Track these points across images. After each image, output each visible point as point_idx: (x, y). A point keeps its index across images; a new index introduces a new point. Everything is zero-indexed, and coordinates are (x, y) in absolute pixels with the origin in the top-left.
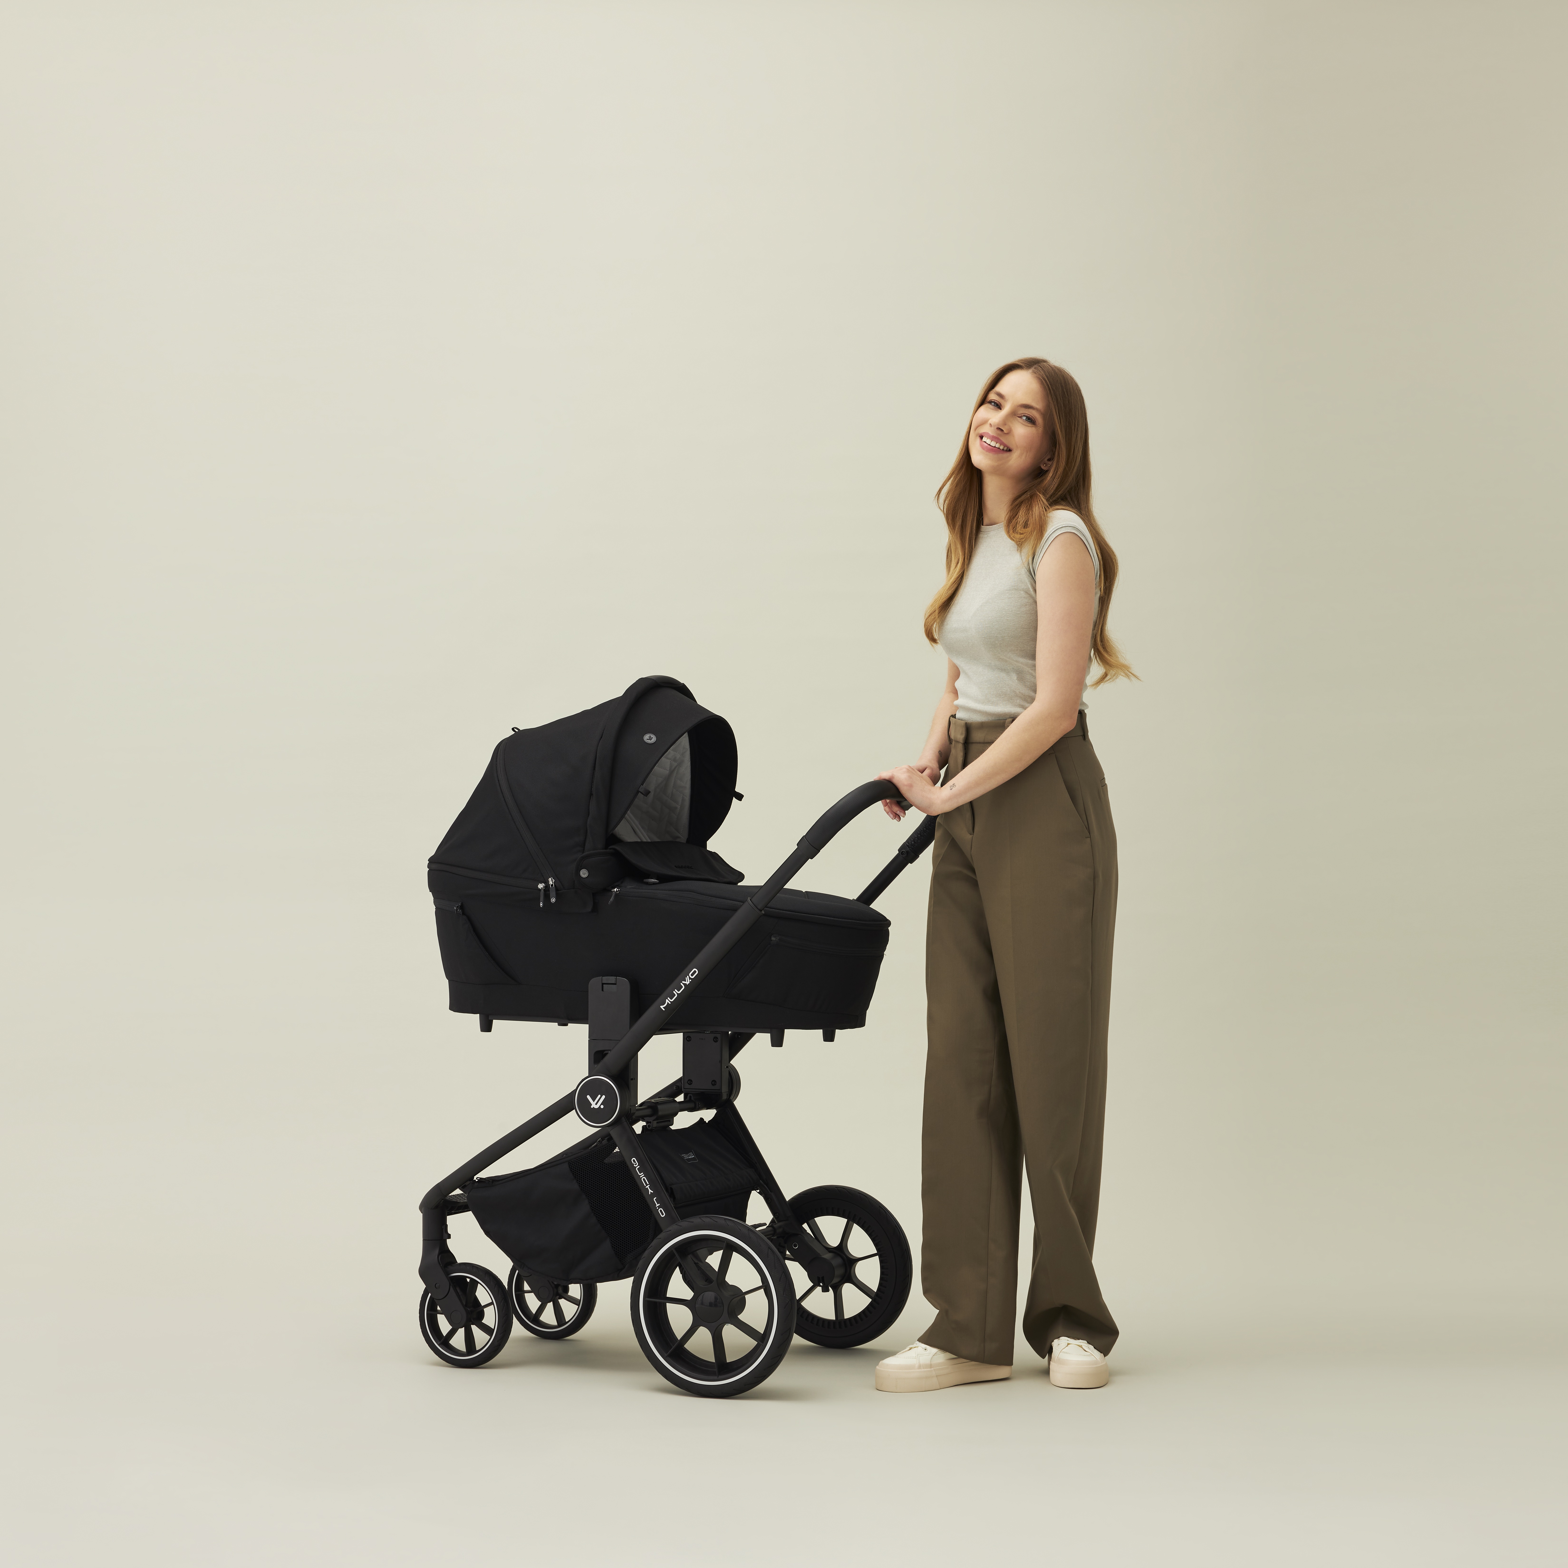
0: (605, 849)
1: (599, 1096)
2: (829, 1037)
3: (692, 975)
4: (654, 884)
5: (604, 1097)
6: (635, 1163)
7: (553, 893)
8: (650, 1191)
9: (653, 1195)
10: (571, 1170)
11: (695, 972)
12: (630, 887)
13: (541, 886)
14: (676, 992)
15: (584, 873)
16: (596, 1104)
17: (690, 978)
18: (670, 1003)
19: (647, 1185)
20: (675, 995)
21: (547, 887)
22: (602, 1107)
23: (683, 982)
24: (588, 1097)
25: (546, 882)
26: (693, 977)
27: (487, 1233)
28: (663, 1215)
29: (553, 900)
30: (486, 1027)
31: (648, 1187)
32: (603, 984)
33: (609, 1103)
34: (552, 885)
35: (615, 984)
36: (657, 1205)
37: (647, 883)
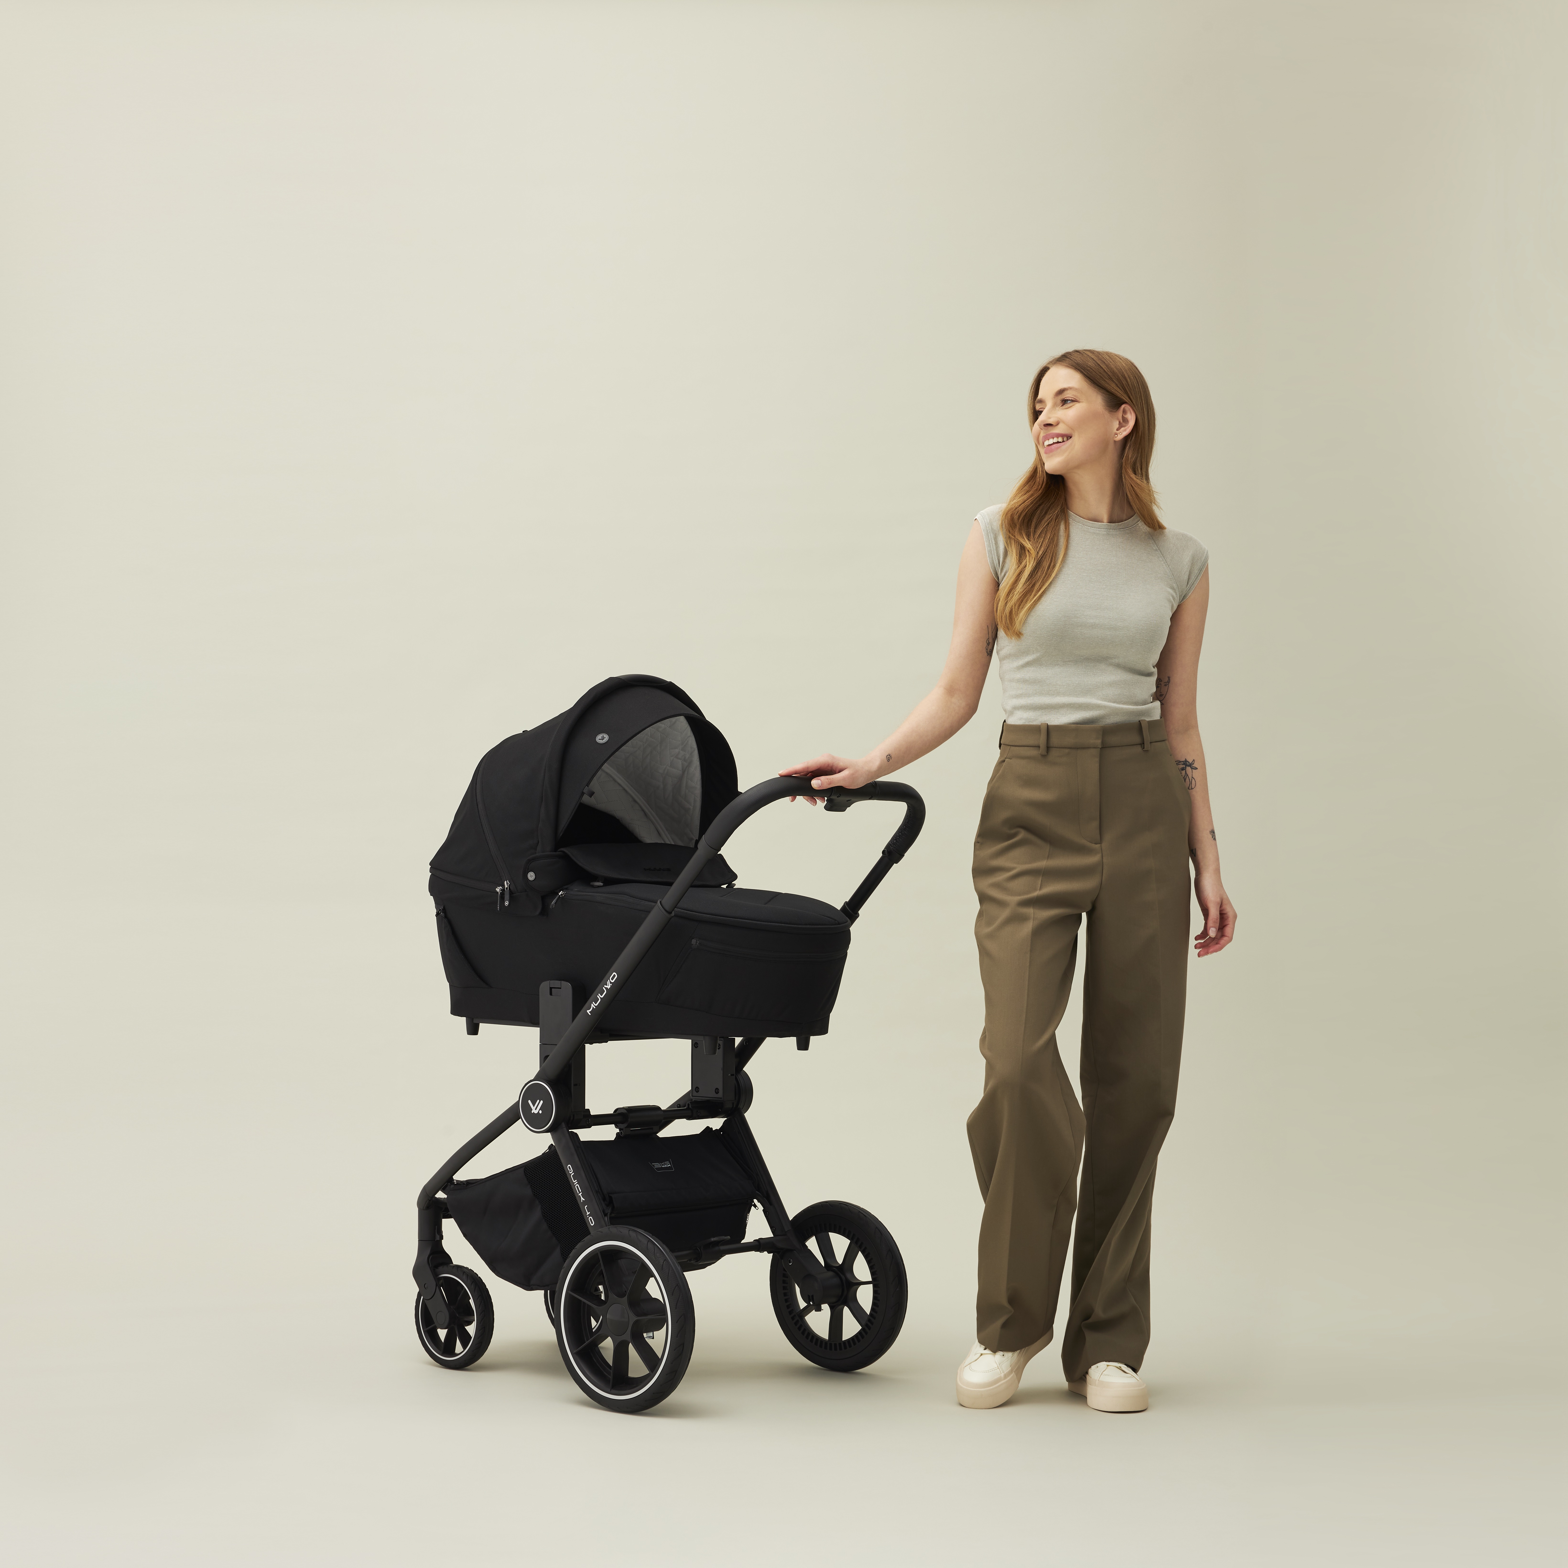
0: (555, 852)
1: (538, 1101)
2: (803, 1045)
3: (612, 979)
4: (599, 887)
5: (542, 1102)
6: (570, 1170)
7: (507, 896)
8: (582, 1199)
9: (584, 1203)
10: (526, 1175)
11: (614, 975)
12: (577, 891)
13: (498, 889)
14: (600, 996)
15: (531, 876)
16: (536, 1109)
17: (611, 982)
18: (595, 1008)
19: (580, 1192)
20: (599, 1000)
21: (503, 890)
22: (540, 1112)
23: (605, 986)
24: (529, 1101)
25: (503, 886)
26: (613, 981)
27: (465, 1235)
28: (592, 1223)
29: (507, 903)
30: (473, 1030)
31: (580, 1194)
32: (551, 988)
33: (546, 1108)
34: (507, 888)
35: (560, 988)
36: (588, 1213)
37: (593, 886)
